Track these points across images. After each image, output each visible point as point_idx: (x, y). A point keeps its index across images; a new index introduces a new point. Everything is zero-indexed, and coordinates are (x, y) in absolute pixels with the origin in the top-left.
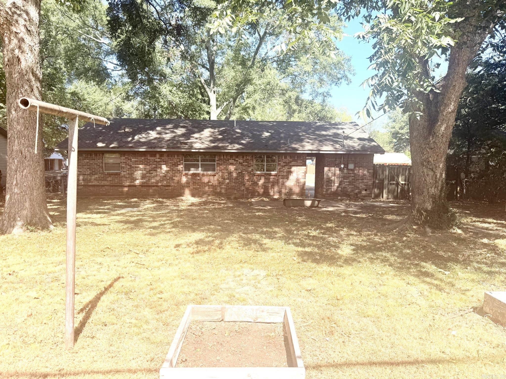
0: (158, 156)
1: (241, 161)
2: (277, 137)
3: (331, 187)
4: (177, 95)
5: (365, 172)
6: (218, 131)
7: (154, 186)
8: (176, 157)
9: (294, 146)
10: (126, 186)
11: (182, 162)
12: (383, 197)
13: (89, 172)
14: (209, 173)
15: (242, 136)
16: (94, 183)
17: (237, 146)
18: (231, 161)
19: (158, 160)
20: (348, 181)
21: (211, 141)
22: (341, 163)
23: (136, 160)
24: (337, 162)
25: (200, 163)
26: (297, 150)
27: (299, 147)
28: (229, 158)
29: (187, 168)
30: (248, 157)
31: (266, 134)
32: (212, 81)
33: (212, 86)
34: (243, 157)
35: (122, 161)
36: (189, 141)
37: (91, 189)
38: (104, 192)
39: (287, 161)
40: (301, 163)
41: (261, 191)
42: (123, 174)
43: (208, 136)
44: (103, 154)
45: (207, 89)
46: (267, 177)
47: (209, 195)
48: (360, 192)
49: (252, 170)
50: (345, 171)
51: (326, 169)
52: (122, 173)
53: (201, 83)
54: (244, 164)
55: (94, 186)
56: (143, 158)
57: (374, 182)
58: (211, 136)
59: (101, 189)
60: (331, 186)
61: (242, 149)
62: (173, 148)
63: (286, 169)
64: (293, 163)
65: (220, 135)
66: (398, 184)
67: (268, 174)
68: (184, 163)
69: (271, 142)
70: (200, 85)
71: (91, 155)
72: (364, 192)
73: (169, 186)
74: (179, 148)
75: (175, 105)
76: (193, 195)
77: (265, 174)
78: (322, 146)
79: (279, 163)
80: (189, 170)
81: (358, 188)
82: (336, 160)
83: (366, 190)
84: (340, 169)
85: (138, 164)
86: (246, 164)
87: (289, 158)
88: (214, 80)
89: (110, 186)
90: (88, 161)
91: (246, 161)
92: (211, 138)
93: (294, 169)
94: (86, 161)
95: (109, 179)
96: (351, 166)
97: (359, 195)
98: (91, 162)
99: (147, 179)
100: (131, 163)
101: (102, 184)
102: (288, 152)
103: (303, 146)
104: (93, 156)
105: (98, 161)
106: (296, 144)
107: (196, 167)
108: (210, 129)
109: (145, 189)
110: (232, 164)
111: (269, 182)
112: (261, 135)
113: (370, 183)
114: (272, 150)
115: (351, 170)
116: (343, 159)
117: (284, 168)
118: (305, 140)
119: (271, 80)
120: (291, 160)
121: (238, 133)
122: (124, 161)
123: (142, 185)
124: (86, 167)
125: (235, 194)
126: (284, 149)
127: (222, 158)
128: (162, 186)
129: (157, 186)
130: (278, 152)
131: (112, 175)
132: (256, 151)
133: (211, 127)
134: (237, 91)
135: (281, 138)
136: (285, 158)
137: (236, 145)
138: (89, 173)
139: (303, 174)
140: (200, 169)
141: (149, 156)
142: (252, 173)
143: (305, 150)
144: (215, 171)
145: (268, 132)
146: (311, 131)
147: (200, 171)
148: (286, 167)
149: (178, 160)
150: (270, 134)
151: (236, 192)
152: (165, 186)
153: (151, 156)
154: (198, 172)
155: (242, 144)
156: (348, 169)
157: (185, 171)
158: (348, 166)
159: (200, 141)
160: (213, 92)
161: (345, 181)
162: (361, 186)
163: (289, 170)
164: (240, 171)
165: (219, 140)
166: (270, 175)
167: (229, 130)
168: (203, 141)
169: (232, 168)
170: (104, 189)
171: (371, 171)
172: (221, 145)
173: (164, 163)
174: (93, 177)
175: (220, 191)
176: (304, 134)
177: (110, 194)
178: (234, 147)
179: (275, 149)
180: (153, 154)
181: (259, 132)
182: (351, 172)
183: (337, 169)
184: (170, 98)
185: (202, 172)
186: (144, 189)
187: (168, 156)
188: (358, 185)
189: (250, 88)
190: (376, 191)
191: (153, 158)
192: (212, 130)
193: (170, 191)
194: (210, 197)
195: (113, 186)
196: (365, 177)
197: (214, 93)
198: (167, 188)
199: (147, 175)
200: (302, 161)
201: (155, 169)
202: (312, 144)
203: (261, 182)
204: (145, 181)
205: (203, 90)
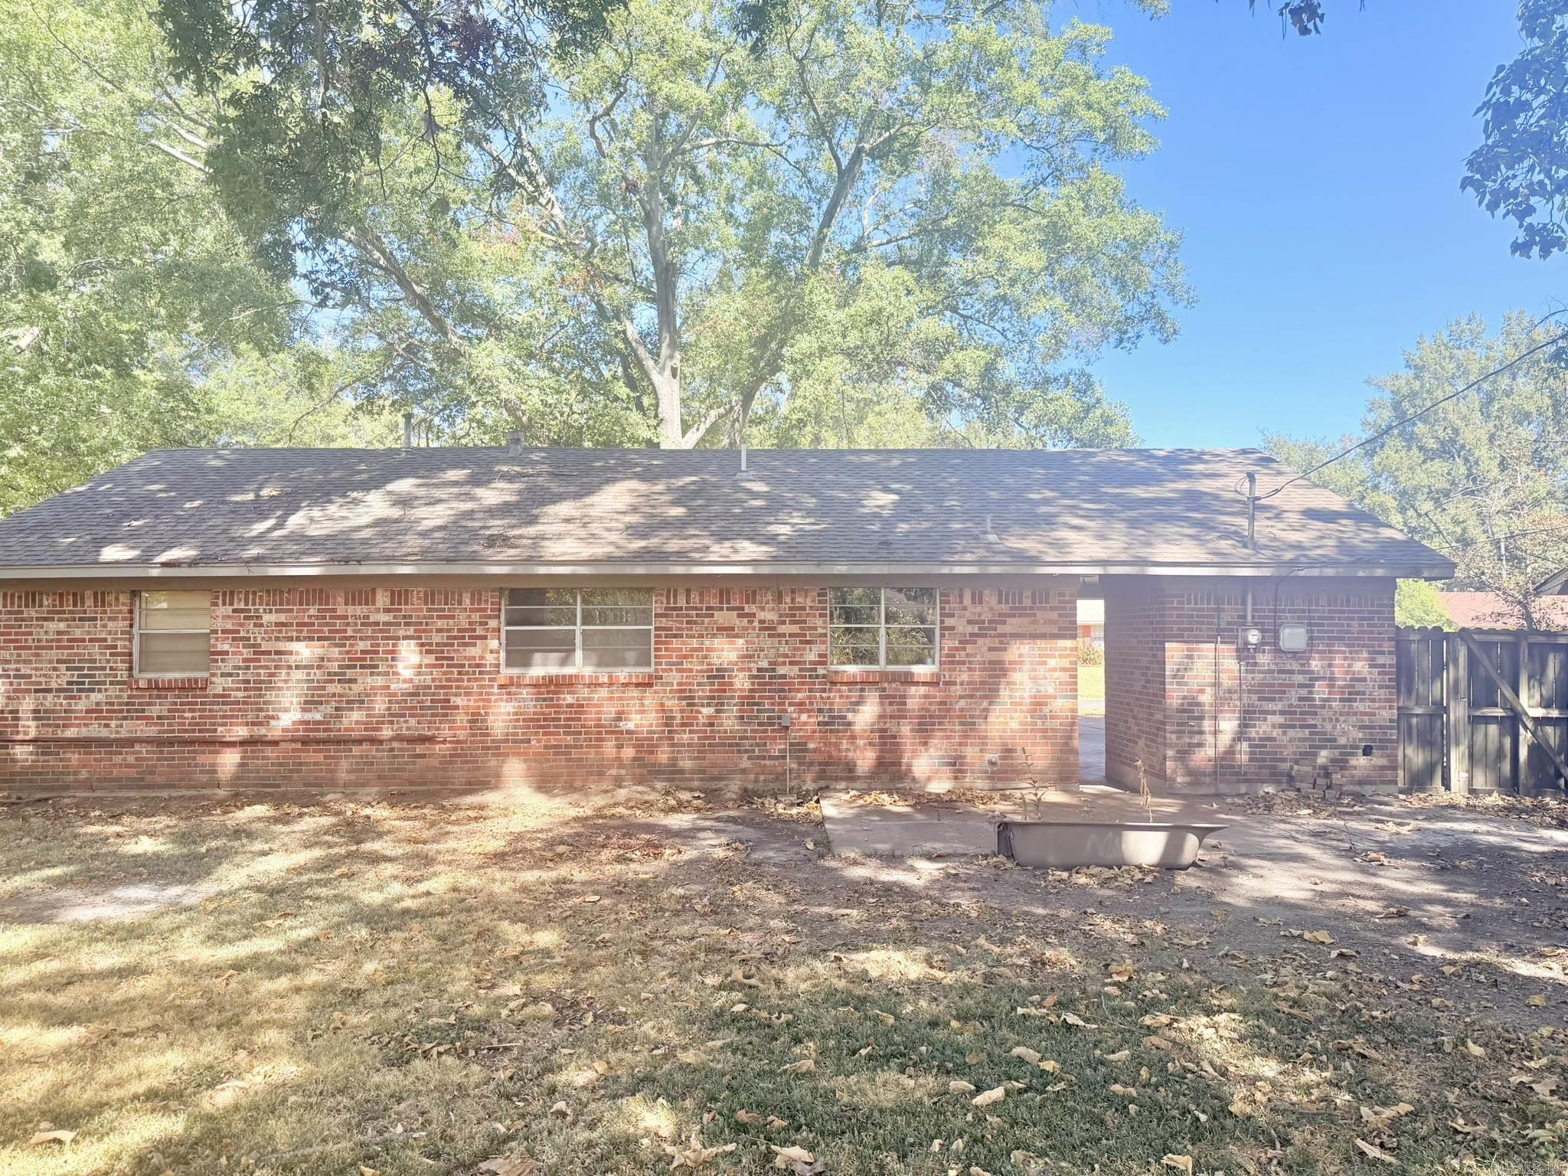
0: (382, 599)
1: (770, 616)
2: (930, 508)
3: (1196, 739)
4: (534, 382)
5: (1360, 666)
6: (669, 490)
7: (359, 742)
8: (467, 601)
9: (1014, 543)
10: (231, 744)
11: (493, 623)
12: (1446, 783)
13: (62, 678)
14: (622, 674)
15: (775, 506)
16: (84, 732)
17: (749, 550)
18: (722, 617)
19: (384, 618)
20: (1279, 706)
21: (635, 532)
22: (1242, 623)
23: (282, 618)
24: (1226, 617)
25: (578, 628)
26: (1035, 561)
27: (1041, 547)
28: (714, 602)
29: (519, 654)
30: (799, 599)
31: (881, 500)
32: (666, 336)
33: (665, 351)
34: (779, 599)
35: (220, 624)
36: (531, 530)
37: (74, 757)
38: (132, 772)
39: (987, 616)
40: (1052, 622)
41: (865, 760)
42: (219, 684)
43: (621, 507)
44: (135, 594)
45: (649, 363)
46: (891, 688)
47: (619, 782)
48: (1341, 763)
49: (823, 660)
50: (1264, 659)
51: (1174, 651)
52: (218, 680)
53: (626, 340)
54: (782, 629)
55: (83, 744)
56: (313, 611)
57: (1404, 714)
58: (634, 509)
59: (118, 759)
60: (1201, 733)
61: (775, 560)
62: (449, 561)
63: (980, 651)
64: (1012, 625)
65: (675, 503)
66: (1513, 721)
67: (894, 677)
68: (504, 629)
69: (903, 527)
70: (621, 345)
71: (78, 598)
72: (1361, 761)
73: (431, 740)
74: (473, 558)
75: (530, 419)
76: (544, 784)
77: (884, 675)
78: (1148, 544)
79: (949, 622)
80: (526, 663)
81: (1330, 742)
82: (1219, 610)
83: (1367, 751)
84: (1244, 653)
85: (291, 639)
86: (795, 629)
87: (994, 602)
88: (675, 333)
89: (158, 742)
90: (62, 626)
91: (794, 615)
92: (633, 519)
93: (1019, 650)
94: (52, 626)
95: (155, 711)
96: (1293, 637)
97: (1337, 777)
98: (78, 633)
99: (329, 709)
100: (258, 635)
101: (124, 734)
102: (994, 570)
103: (1059, 545)
104: (89, 602)
105: (111, 625)
106: (1023, 537)
107: (564, 646)
108: (634, 484)
109: (320, 757)
110: (728, 631)
111: (900, 716)
112: (858, 502)
113: (1387, 714)
114: (915, 562)
115: (1295, 654)
116: (1254, 603)
117: (970, 648)
118: (1062, 519)
119: (884, 303)
120: (1004, 608)
121: (756, 495)
122: (230, 627)
123: (307, 739)
124: (54, 654)
125: (744, 771)
126: (968, 557)
127: (682, 602)
128: (398, 738)
129: (373, 741)
130: (945, 570)
131: (170, 689)
132: (841, 569)
133: (642, 477)
134: (754, 361)
135: (950, 511)
136: (977, 599)
137: (746, 544)
138: (63, 682)
139: (1065, 677)
140: (579, 654)
141: (341, 600)
142: (821, 671)
143: (1072, 564)
144: (649, 664)
145: (887, 490)
146: (1073, 484)
147: (580, 666)
148: (980, 641)
149: (476, 617)
150: (895, 497)
151: (745, 763)
152: (411, 740)
153: (352, 599)
154: (569, 670)
155: (771, 539)
156: (1278, 651)
157: (508, 664)
158: (1277, 637)
159: (583, 533)
160: (668, 372)
161: (1271, 706)
162: (1344, 733)
163: (993, 656)
164: (764, 664)
165: (666, 524)
166: (908, 680)
167: (716, 486)
168: (595, 528)
169: (726, 652)
170: (131, 759)
171: (1389, 660)
172: (674, 545)
173: (411, 631)
174: (82, 705)
175: (673, 762)
176: (1049, 494)
177: (159, 779)
178: (736, 551)
179: (931, 558)
180: (361, 589)
181: (848, 489)
182: (1295, 666)
183: (1227, 650)
184: (509, 391)
185: (588, 671)
186: (314, 756)
187: (429, 598)
188: (1328, 727)
189: (804, 343)
190: (1416, 756)
191: (359, 610)
192: (643, 487)
193: (435, 762)
194: (622, 794)
195: (171, 743)
196: (1359, 687)
197: (674, 376)
198: (419, 749)
199: (331, 688)
200: (1054, 615)
201: (367, 662)
202: (1102, 537)
203: (866, 715)
204: (318, 717)
205: (635, 372)
